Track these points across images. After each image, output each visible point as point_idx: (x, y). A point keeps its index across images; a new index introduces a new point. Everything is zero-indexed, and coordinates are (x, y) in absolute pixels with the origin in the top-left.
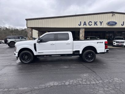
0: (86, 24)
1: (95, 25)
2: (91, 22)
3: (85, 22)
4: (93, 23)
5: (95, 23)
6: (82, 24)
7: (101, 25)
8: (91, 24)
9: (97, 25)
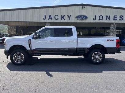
0: (51, 18)
1: (62, 19)
2: (58, 16)
3: (50, 16)
4: (60, 17)
5: (62, 17)
6: (47, 17)
7: (69, 19)
8: (58, 19)
9: (64, 19)
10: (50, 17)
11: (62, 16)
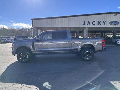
6: (86, 23)
7: (104, 24)
8: (95, 24)
9: (100, 24)
10: (89, 23)
11: (98, 22)
